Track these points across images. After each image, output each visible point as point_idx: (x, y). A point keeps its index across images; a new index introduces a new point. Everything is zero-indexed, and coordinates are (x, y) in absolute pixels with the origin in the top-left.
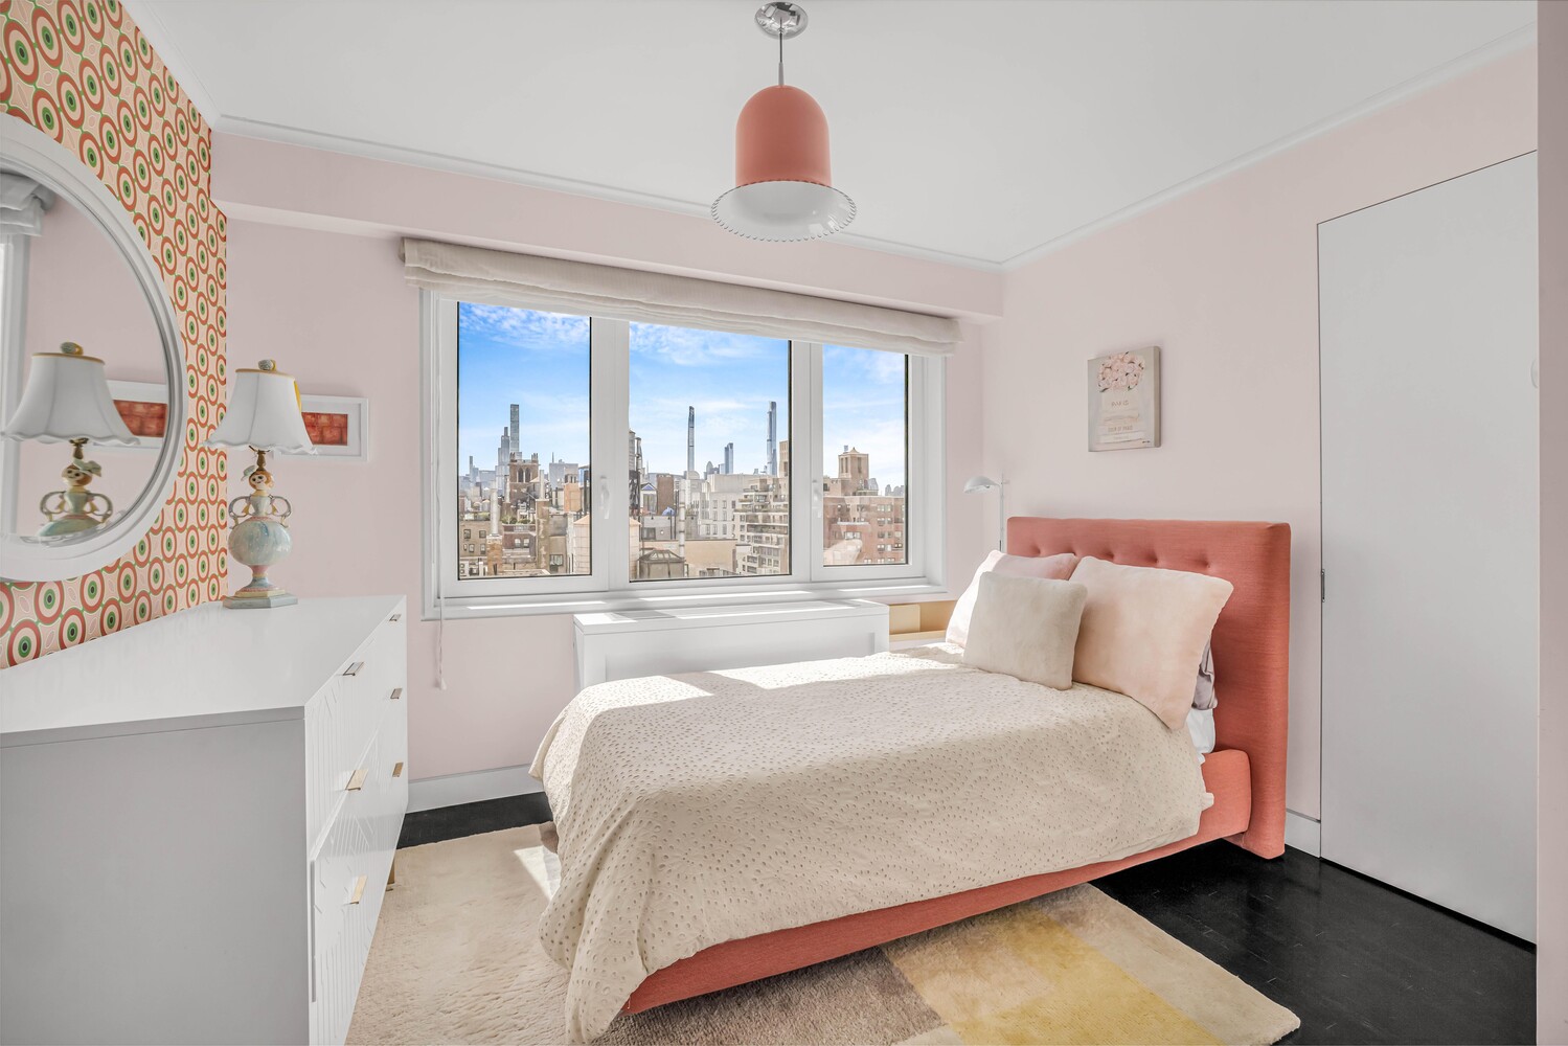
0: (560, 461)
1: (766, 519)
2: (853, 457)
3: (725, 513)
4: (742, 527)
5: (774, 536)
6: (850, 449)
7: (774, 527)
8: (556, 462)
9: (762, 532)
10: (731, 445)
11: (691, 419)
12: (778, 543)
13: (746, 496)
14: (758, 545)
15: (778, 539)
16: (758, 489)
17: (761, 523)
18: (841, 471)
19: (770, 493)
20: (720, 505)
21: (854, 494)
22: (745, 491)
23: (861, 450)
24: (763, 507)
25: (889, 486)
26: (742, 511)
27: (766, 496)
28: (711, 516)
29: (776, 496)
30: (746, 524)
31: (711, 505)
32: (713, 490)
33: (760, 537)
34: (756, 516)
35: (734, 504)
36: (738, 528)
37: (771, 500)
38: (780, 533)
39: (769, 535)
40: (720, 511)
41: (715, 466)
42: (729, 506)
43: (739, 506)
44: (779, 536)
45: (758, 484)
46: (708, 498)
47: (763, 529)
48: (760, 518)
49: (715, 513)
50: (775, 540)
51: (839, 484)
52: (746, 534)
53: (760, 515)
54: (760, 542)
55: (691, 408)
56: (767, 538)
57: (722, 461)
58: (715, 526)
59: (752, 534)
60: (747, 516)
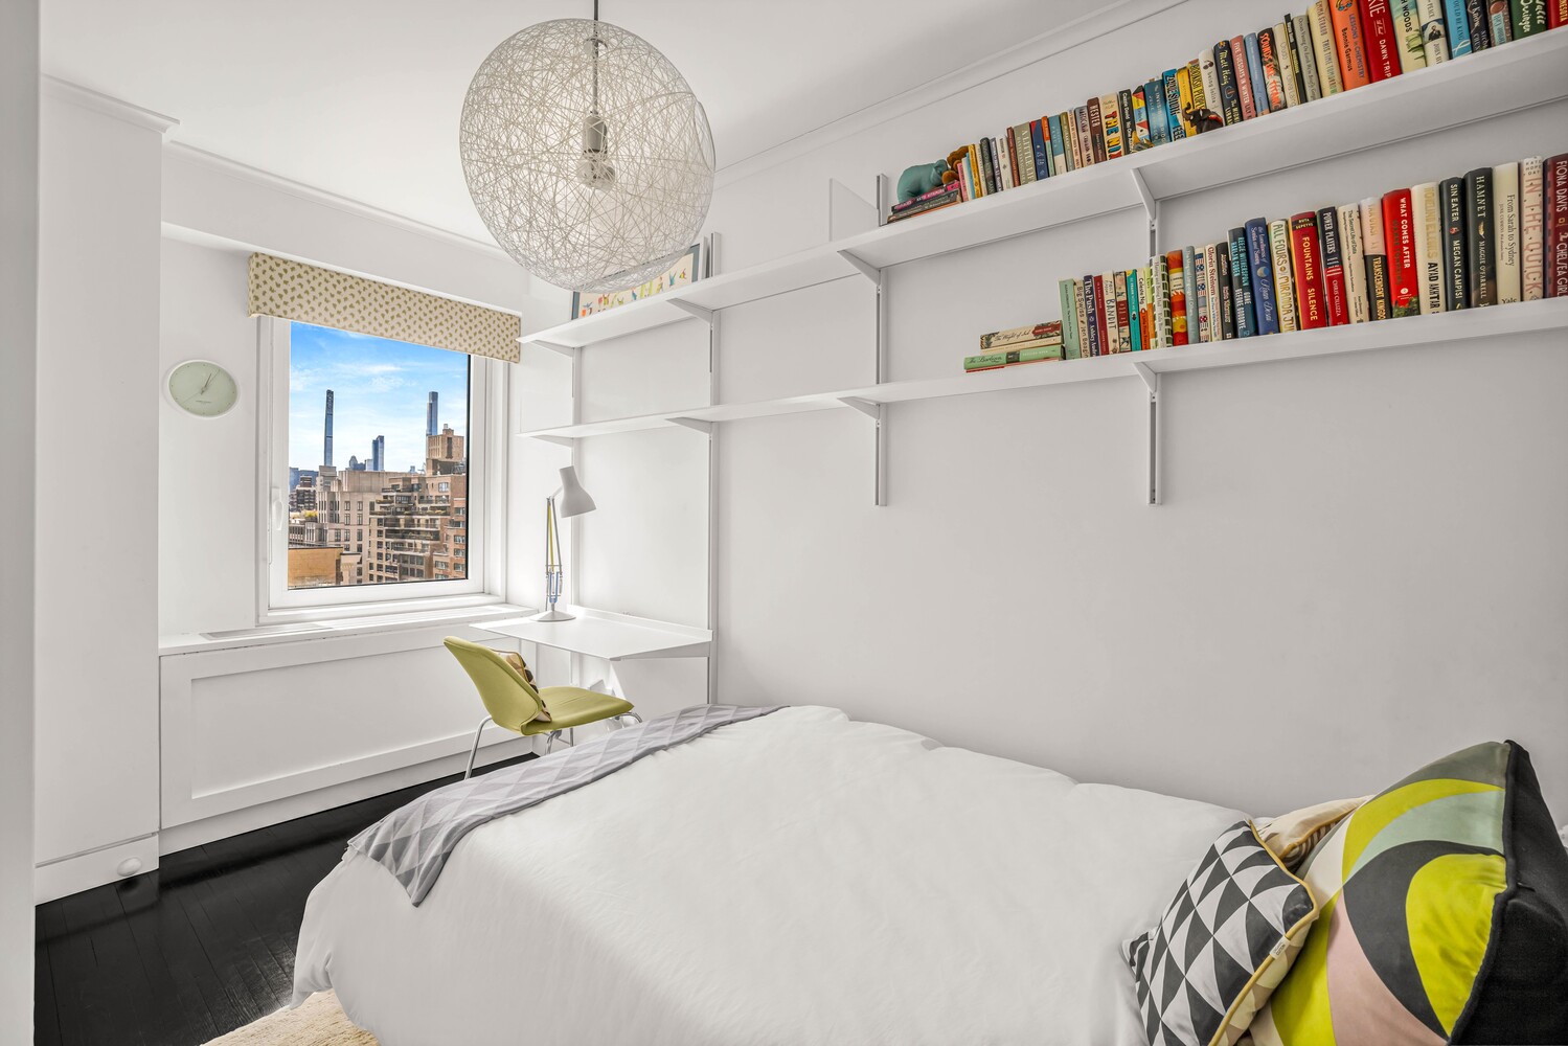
1: (410, 523)
3: (360, 516)
4: (380, 532)
5: (418, 542)
7: (419, 532)
9: (403, 537)
10: (381, 438)
11: (330, 405)
12: (423, 551)
13: (385, 497)
14: (399, 552)
15: (423, 545)
16: (400, 488)
17: (402, 527)
19: (416, 494)
20: (354, 506)
22: (384, 490)
24: (406, 509)
26: (381, 514)
27: (409, 497)
28: (342, 519)
29: (422, 497)
30: (384, 529)
31: (342, 506)
32: (345, 489)
33: (402, 544)
34: (398, 520)
35: (372, 505)
36: (375, 533)
37: (417, 502)
38: (425, 539)
39: (411, 541)
40: (354, 513)
41: (360, 461)
42: (367, 509)
43: (377, 508)
44: (424, 542)
45: (401, 483)
46: (338, 498)
47: (405, 534)
48: (402, 522)
49: (348, 516)
50: (419, 547)
52: (384, 540)
53: (402, 518)
54: (401, 549)
55: (329, 392)
56: (410, 545)
57: (370, 455)
58: (348, 531)
59: (391, 540)
60: (386, 519)
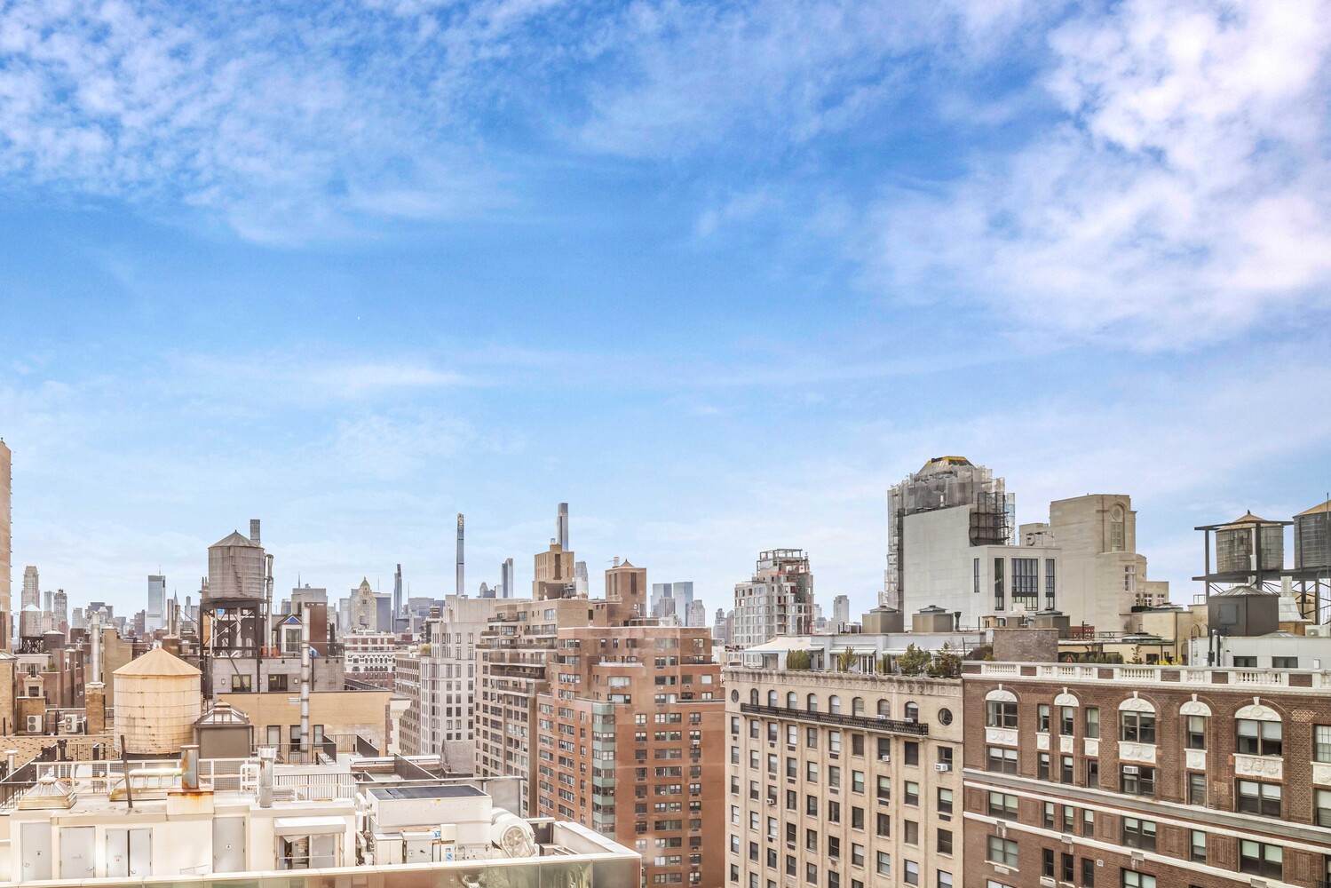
0: (307, 585)
1: (515, 658)
2: (624, 574)
4: (485, 668)
5: (523, 680)
6: (621, 562)
7: (523, 669)
8: (303, 586)
9: (508, 675)
10: (511, 561)
11: (461, 531)
12: (527, 691)
13: (491, 628)
14: (502, 692)
15: (528, 684)
16: (506, 617)
17: (508, 663)
18: (609, 592)
19: (521, 624)
21: (626, 624)
22: (490, 620)
23: (636, 564)
24: (512, 641)
25: (720, 610)
27: (515, 627)
28: (454, 653)
29: (528, 627)
30: (490, 664)
31: (454, 638)
32: (456, 620)
33: (507, 682)
34: (503, 654)
36: (480, 670)
37: (522, 633)
39: (516, 679)
41: (490, 587)
47: (510, 671)
49: (458, 650)
50: (524, 686)
51: (605, 609)
53: (507, 653)
54: (506, 689)
55: (461, 516)
56: (515, 684)
57: (499, 581)
59: (496, 678)
60: (491, 653)
